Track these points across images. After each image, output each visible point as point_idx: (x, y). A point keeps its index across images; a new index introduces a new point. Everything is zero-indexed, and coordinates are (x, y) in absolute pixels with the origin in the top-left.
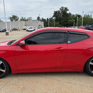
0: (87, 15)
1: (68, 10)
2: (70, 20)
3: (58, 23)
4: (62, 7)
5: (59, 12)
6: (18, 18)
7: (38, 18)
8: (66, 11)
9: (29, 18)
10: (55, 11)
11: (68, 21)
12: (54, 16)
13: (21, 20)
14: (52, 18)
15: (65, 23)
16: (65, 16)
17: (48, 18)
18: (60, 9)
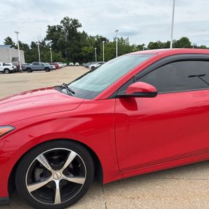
1: (80, 26)
2: (85, 48)
3: (60, 54)
4: (65, 18)
5: (60, 28)
8: (76, 27)
10: (49, 27)
11: (82, 49)
12: (48, 38)
14: (43, 43)
15: (76, 54)
16: (74, 38)
17: (33, 43)
18: (62, 22)
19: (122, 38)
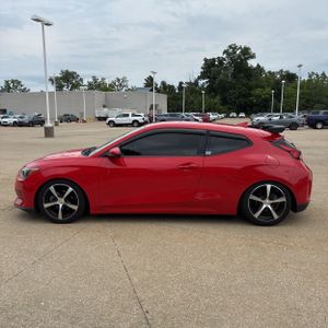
0: (320, 74)
1: (253, 57)
2: (258, 91)
3: (217, 100)
4: (230, 47)
5: (221, 61)
6: (81, 80)
7: (150, 82)
8: (247, 59)
9: (119, 80)
10: (206, 60)
11: (252, 92)
12: (203, 76)
13: (91, 87)
14: (196, 83)
15: (242, 100)
16: (242, 75)
17: (181, 83)
18: (225, 52)
19: (323, 74)
